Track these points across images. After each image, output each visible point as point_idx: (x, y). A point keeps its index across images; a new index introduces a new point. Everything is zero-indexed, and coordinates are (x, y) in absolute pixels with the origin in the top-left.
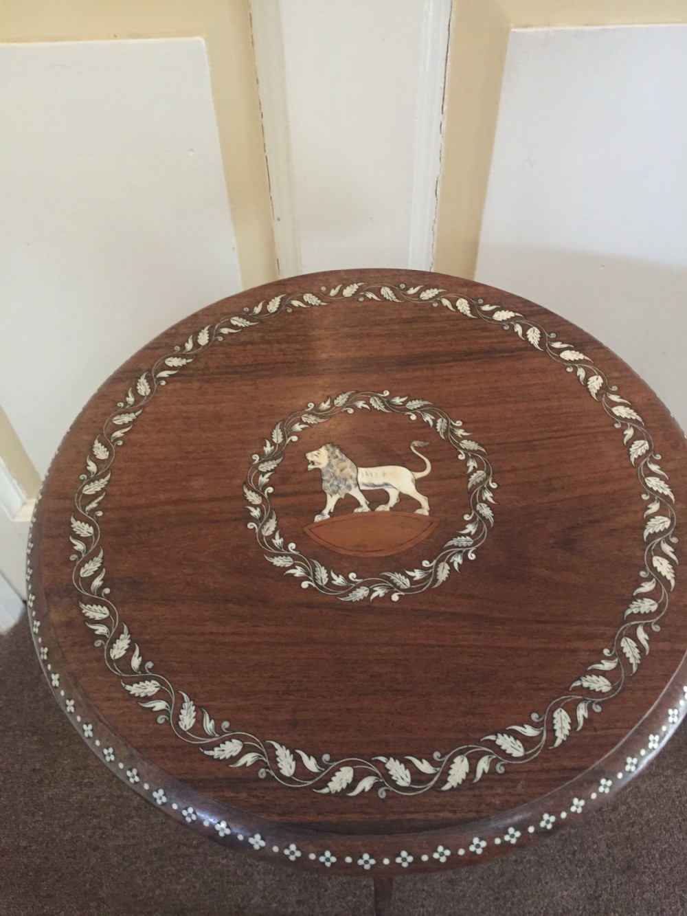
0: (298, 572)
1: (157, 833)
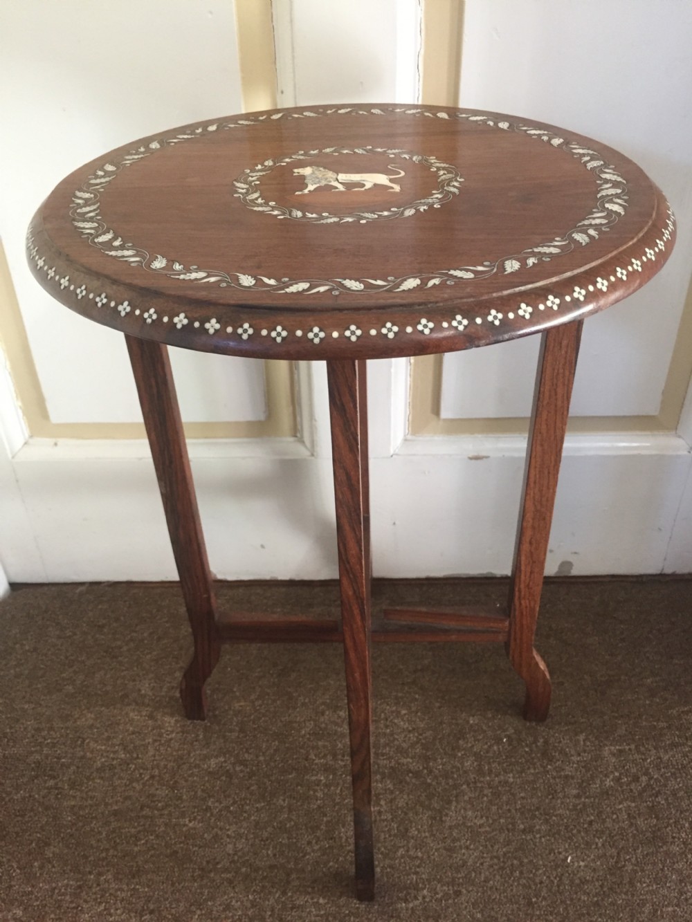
0: (276, 213)
1: (119, 795)
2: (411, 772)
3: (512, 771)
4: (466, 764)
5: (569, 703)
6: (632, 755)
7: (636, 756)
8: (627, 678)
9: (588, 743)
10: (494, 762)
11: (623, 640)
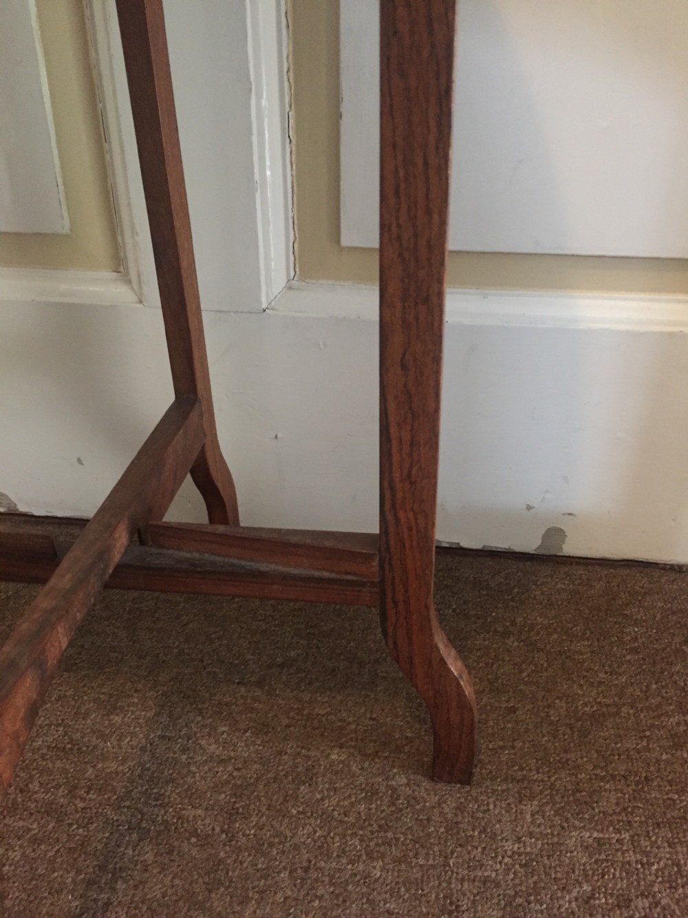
2: (197, 836)
3: (383, 856)
4: (300, 833)
5: (519, 744)
6: (623, 853)
7: (631, 857)
8: (631, 711)
9: (540, 820)
10: (354, 835)
11: (635, 651)
